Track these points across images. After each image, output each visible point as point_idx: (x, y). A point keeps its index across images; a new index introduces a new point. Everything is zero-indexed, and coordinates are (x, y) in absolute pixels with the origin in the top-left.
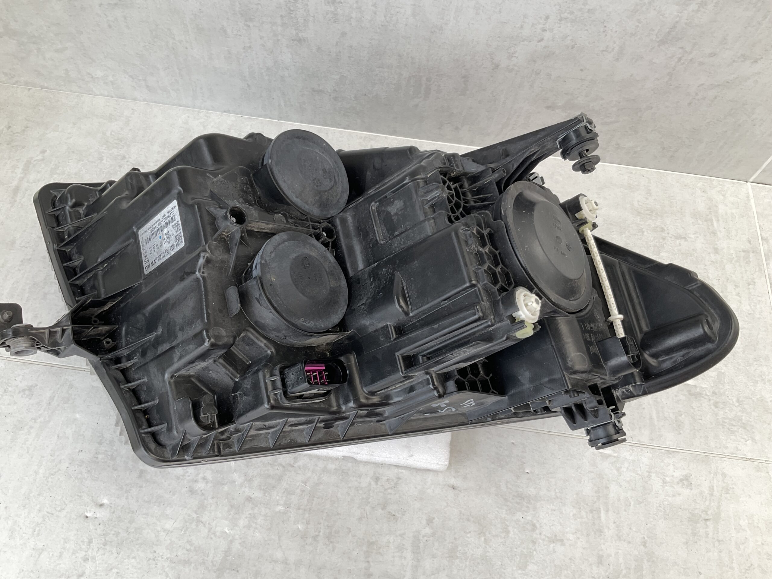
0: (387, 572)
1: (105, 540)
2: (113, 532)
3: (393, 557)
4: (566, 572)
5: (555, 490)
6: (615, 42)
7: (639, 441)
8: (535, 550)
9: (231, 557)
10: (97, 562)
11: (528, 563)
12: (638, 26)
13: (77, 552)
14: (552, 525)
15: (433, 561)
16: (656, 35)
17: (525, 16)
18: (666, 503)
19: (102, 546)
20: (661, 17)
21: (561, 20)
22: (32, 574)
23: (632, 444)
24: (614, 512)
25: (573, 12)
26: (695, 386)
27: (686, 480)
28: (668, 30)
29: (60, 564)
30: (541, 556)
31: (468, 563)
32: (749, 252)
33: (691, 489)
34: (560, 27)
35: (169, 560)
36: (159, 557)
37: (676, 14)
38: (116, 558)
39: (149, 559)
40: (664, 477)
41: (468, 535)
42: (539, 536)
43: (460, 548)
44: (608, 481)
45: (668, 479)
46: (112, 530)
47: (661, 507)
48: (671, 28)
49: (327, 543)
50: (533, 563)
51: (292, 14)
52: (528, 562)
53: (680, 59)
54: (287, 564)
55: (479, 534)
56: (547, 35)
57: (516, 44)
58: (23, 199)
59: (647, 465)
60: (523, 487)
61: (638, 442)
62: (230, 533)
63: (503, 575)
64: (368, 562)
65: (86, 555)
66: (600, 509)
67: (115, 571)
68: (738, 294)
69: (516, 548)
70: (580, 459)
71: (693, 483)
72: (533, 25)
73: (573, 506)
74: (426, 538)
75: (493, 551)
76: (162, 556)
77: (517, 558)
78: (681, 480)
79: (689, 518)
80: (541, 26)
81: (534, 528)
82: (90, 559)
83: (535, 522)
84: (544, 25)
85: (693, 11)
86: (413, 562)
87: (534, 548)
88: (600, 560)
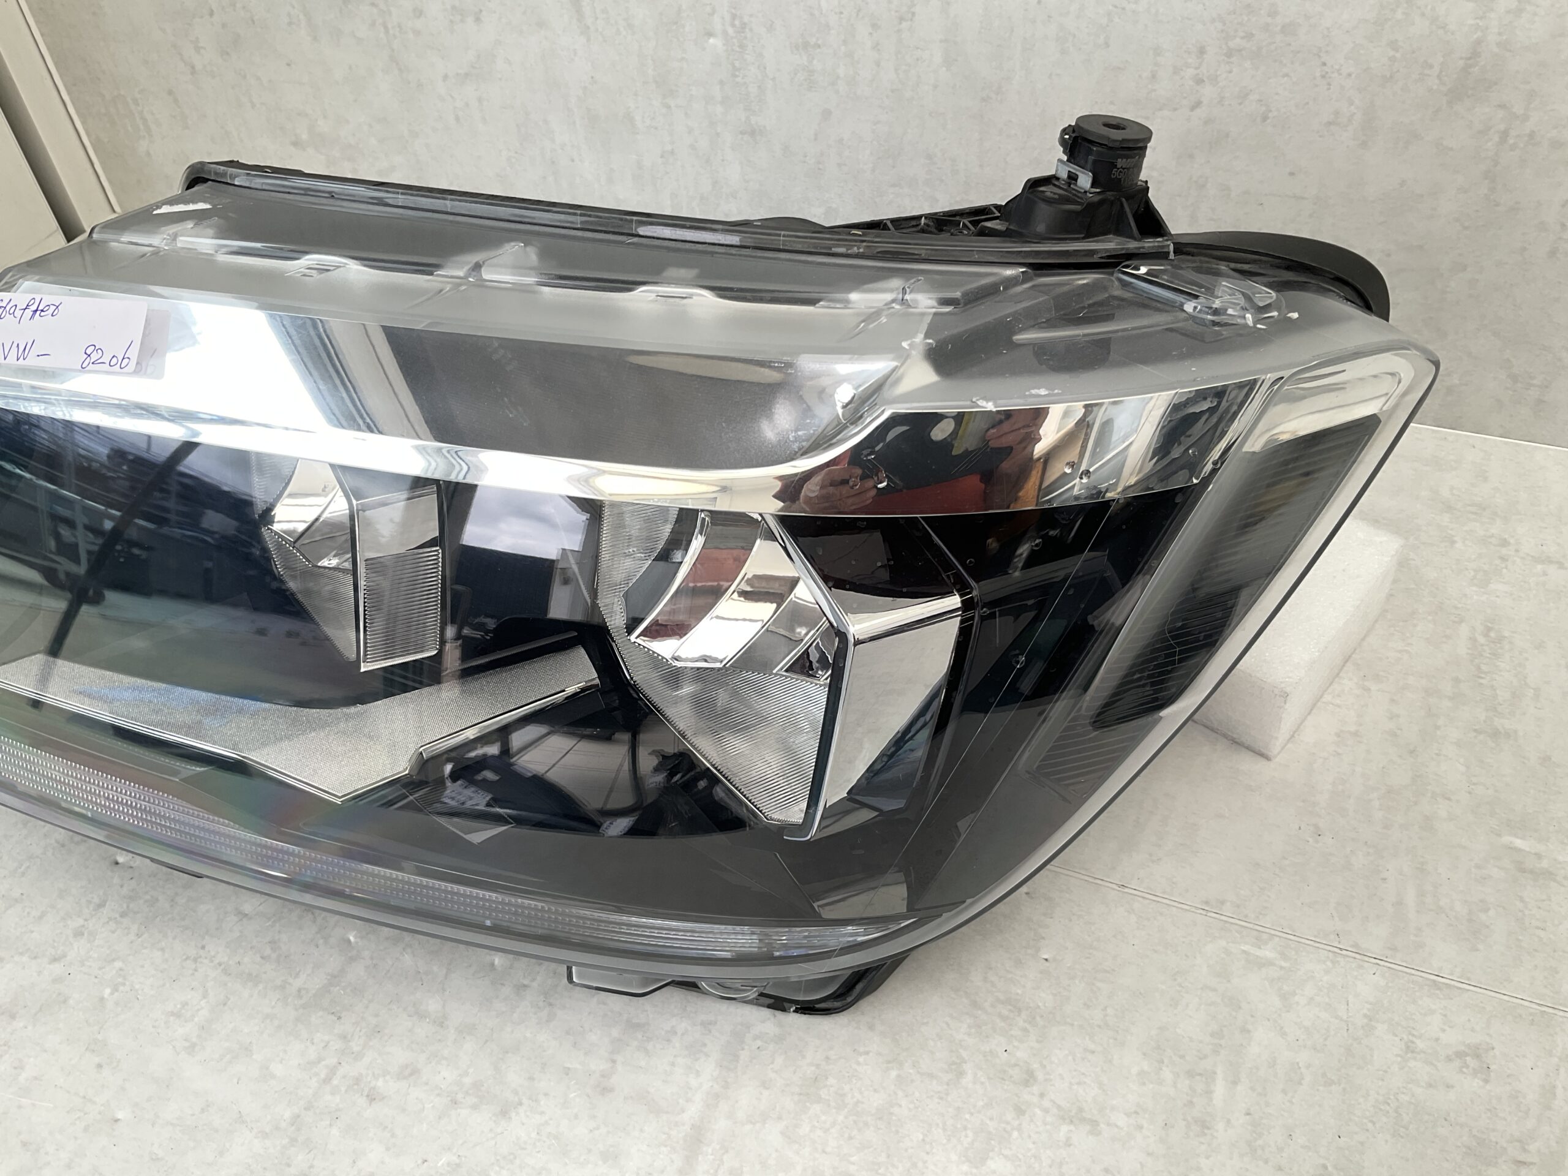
0: (648, 1092)
1: (128, 907)
2: (148, 897)
3: (673, 1064)
5: (1105, 1009)
6: (1351, 103)
7: (1356, 945)
8: (1019, 1129)
9: (338, 988)
10: (96, 942)
11: (991, 1154)
12: (1392, 59)
13: (71, 918)
14: (1079, 1084)
15: (761, 1094)
16: (1439, 78)
17: (1157, 51)
18: (1407, 1098)
19: (117, 916)
20: (1440, 31)
21: (1229, 54)
23: (1337, 950)
24: (1253, 1089)
25: (1252, 35)
26: (1538, 856)
27: (1474, 1055)
28: (1461, 63)
29: (32, 932)
30: (1031, 1146)
31: (841, 1118)
33: (1486, 1081)
34: (1230, 72)
35: (223, 967)
36: (206, 958)
37: (1472, 22)
38: (132, 942)
39: (187, 958)
40: (1411, 1038)
41: (861, 1059)
42: (1035, 1100)
43: (831, 1081)
44: (1252, 1016)
45: (1420, 1044)
46: (146, 893)
47: (1389, 1104)
48: (1470, 58)
49: (541, 1004)
50: (1006, 1157)
51: (738, 76)
52: (993, 1150)
53: (1504, 135)
54: (442, 1027)
55: (889, 1062)
56: (1208, 92)
59: (1367, 1002)
60: (1024, 987)
61: (1352, 946)
62: (357, 943)
63: (920, 1164)
64: (614, 1061)
65: (83, 926)
66: (1215, 1073)
67: (118, 964)
69: (972, 1114)
70: (1187, 956)
71: (1492, 1067)
72: (1176, 71)
73: (1144, 1054)
74: (759, 1043)
75: (911, 1106)
76: (214, 957)
77: (966, 1136)
78: (1460, 1055)
79: (1469, 1148)
80: (1191, 72)
81: (1029, 1078)
82: (86, 935)
83: (1035, 1066)
84: (1196, 68)
85: (1508, 12)
86: (712, 1086)
87: (1016, 1123)
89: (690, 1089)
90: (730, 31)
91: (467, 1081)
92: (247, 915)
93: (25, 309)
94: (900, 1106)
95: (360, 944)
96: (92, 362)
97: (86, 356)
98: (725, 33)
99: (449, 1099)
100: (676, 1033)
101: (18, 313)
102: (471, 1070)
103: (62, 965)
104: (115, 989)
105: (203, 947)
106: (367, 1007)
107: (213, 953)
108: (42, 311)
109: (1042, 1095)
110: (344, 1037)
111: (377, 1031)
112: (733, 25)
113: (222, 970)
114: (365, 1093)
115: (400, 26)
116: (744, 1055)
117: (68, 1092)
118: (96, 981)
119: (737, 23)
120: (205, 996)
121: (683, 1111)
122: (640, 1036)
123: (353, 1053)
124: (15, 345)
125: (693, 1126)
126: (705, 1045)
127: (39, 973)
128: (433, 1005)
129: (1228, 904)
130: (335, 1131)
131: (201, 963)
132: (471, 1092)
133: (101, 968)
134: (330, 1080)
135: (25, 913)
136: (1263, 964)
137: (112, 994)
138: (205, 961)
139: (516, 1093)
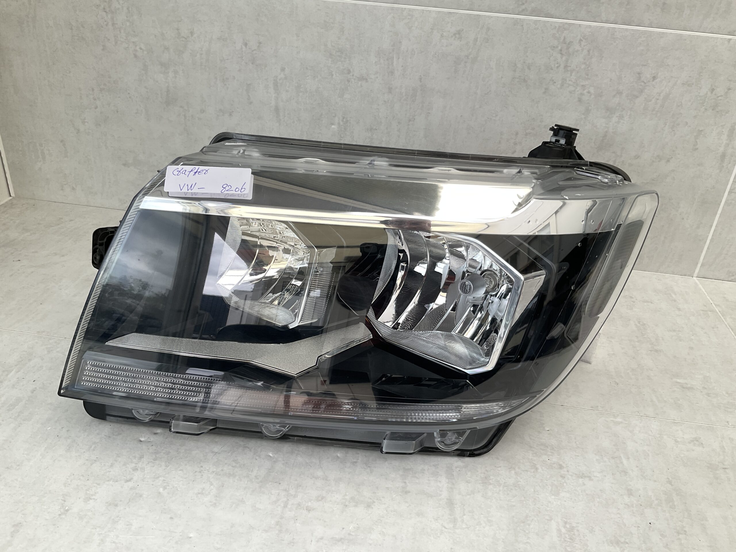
0: (424, 491)
1: (156, 456)
2: (164, 451)
3: (429, 480)
4: (598, 500)
5: (576, 442)
7: (645, 414)
9: (274, 473)
10: (146, 472)
11: (560, 491)
13: (128, 464)
14: (578, 466)
15: (468, 485)
16: (594, 143)
17: (502, 133)
18: (683, 455)
19: (152, 460)
20: (595, 128)
21: (526, 135)
22: (81, 478)
23: (640, 417)
24: (635, 460)
26: (686, 383)
27: (696, 441)
28: (601, 138)
29: (110, 472)
30: (572, 487)
31: (501, 488)
33: (703, 447)
34: (526, 141)
35: (215, 472)
36: (205, 470)
37: (604, 125)
38: (165, 469)
39: (196, 472)
40: (675, 438)
41: (499, 469)
42: (566, 473)
43: (492, 477)
44: (624, 438)
45: (679, 440)
46: (163, 450)
47: (678, 458)
49: (365, 467)
50: (566, 492)
52: (560, 490)
54: (327, 480)
55: (509, 469)
56: (519, 148)
59: (657, 430)
60: (545, 439)
63: (537, 499)
64: (405, 483)
65: (136, 466)
66: (621, 456)
67: (162, 479)
68: (706, 333)
69: (547, 480)
70: (594, 424)
71: (703, 443)
72: (508, 140)
73: (595, 454)
74: (458, 469)
75: (525, 481)
76: (209, 470)
77: (549, 487)
78: (692, 441)
79: (708, 466)
80: (514, 140)
81: (561, 467)
82: (139, 469)
83: (561, 463)
85: (616, 122)
86: (448, 485)
87: (563, 481)
88: (630, 493)
89: (440, 487)
90: (341, 123)
91: (347, 497)
92: (217, 452)
93: (190, 172)
94: (521, 482)
95: (276, 456)
96: (226, 190)
97: (223, 188)
99: (343, 505)
100: (424, 470)
101: (187, 173)
102: (347, 494)
103: (133, 482)
104: (165, 488)
105: (202, 467)
106: (290, 478)
107: (208, 468)
108: (199, 172)
109: (568, 471)
110: (285, 490)
111: (299, 486)
112: (343, 121)
114: (305, 509)
115: (192, 116)
116: (455, 473)
117: (160, 530)
118: (153, 486)
119: (344, 120)
120: (212, 484)
121: (441, 495)
122: (411, 473)
123: (292, 495)
124: (186, 186)
125: (447, 499)
126: (438, 472)
127: (122, 487)
128: (319, 473)
129: (599, 407)
130: (298, 524)
131: (204, 472)
132: (351, 501)
133: (154, 481)
134: (286, 506)
135: (103, 465)
136: (619, 423)
137: (164, 490)
138: (205, 472)
139: (371, 499)
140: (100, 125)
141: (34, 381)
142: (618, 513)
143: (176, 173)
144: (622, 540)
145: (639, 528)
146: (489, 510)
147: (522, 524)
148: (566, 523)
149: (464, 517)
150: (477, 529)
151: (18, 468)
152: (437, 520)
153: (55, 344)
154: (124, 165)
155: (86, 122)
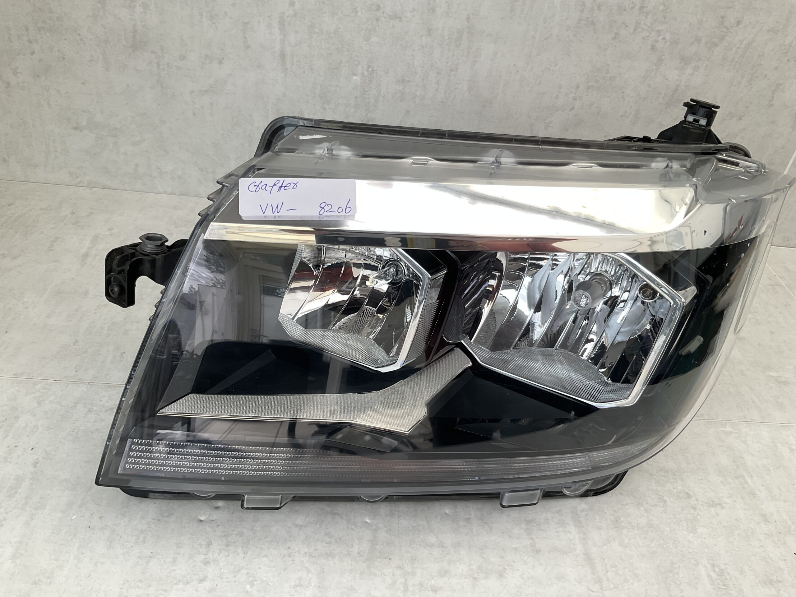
0: (556, 546)
1: (227, 541)
2: (235, 532)
3: (557, 532)
4: (737, 531)
5: (694, 463)
6: (631, 107)
7: (752, 419)
8: (699, 515)
9: (378, 545)
10: (221, 564)
11: (696, 527)
12: (648, 91)
13: (195, 556)
14: (705, 492)
15: (600, 532)
16: (663, 98)
17: (560, 87)
19: (224, 547)
20: (666, 81)
21: (588, 88)
22: (140, 584)
23: (748, 422)
24: (758, 477)
25: (598, 81)
26: (780, 377)
28: (672, 93)
29: (175, 570)
30: (707, 519)
31: (636, 532)
32: (773, 285)
34: (588, 95)
35: (308, 554)
36: (295, 553)
37: (677, 78)
38: (244, 558)
39: (284, 556)
41: (627, 507)
42: (696, 503)
43: (622, 519)
44: (740, 452)
46: (233, 530)
48: (674, 91)
49: (482, 524)
50: (702, 526)
51: (366, 94)
54: (444, 547)
55: (637, 505)
56: (577, 104)
57: (551, 114)
58: (94, 262)
59: (769, 438)
60: (663, 463)
62: (372, 522)
63: (676, 539)
64: (532, 539)
65: (206, 558)
66: (743, 475)
67: (244, 571)
68: (780, 313)
69: (679, 515)
70: (706, 437)
72: (566, 95)
73: (718, 475)
74: (584, 513)
75: (657, 519)
76: (299, 551)
77: (684, 523)
80: (573, 95)
81: (689, 496)
82: (211, 562)
83: (687, 490)
84: (575, 94)
85: (690, 74)
86: (579, 536)
87: (696, 513)
88: (765, 518)
89: (571, 539)
90: (366, 73)
91: (474, 567)
92: (302, 525)
93: (273, 186)
94: (653, 520)
95: (374, 522)
96: (325, 211)
97: (321, 209)
98: (363, 74)
99: (472, 578)
100: (548, 519)
101: (269, 189)
102: (472, 562)
103: (209, 582)
104: (252, 585)
105: (289, 548)
106: (400, 550)
107: (297, 549)
108: (285, 186)
109: (697, 500)
110: (399, 567)
111: (413, 559)
112: (368, 71)
113: (309, 555)
114: (430, 589)
116: (582, 520)
118: (236, 583)
119: (370, 69)
120: (309, 571)
121: (575, 550)
122: (535, 525)
123: (409, 573)
124: (269, 206)
125: (584, 554)
126: (564, 520)
127: (197, 590)
128: (432, 539)
132: (479, 572)
133: (235, 576)
134: (407, 589)
135: (162, 562)
136: (730, 433)
137: (252, 587)
138: (295, 554)
139: (501, 565)
140: (38, 76)
141: (32, 449)
142: (761, 546)
143: (252, 188)
144: (774, 578)
145: (786, 561)
146: (631, 561)
147: (670, 575)
148: (713, 566)
149: (609, 574)
150: (626, 587)
151: (49, 581)
152: (580, 582)
153: (44, 391)
154: (75, 128)
155: (19, 72)
